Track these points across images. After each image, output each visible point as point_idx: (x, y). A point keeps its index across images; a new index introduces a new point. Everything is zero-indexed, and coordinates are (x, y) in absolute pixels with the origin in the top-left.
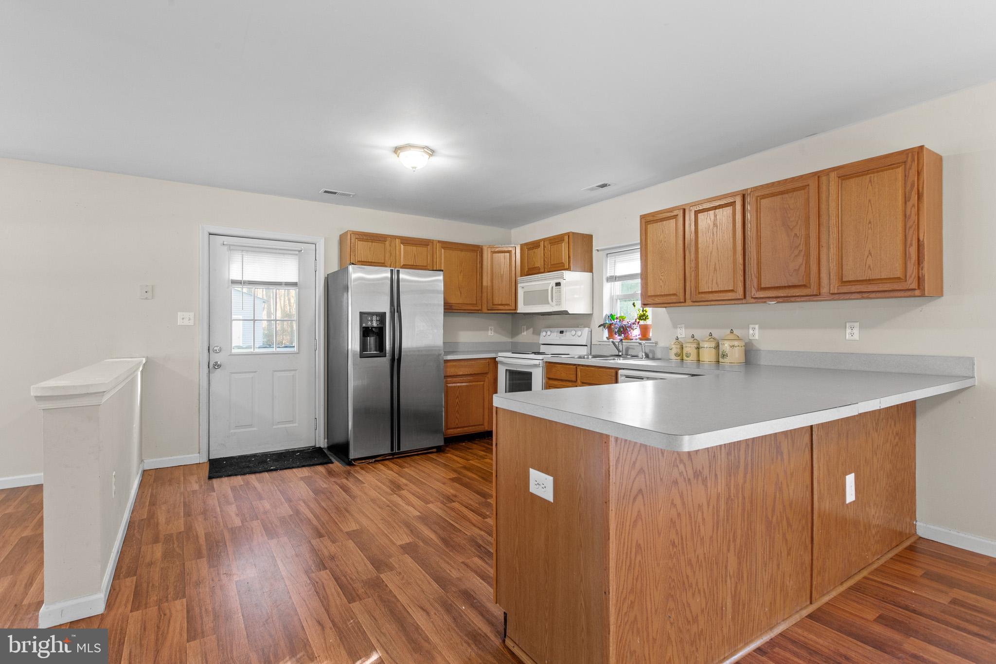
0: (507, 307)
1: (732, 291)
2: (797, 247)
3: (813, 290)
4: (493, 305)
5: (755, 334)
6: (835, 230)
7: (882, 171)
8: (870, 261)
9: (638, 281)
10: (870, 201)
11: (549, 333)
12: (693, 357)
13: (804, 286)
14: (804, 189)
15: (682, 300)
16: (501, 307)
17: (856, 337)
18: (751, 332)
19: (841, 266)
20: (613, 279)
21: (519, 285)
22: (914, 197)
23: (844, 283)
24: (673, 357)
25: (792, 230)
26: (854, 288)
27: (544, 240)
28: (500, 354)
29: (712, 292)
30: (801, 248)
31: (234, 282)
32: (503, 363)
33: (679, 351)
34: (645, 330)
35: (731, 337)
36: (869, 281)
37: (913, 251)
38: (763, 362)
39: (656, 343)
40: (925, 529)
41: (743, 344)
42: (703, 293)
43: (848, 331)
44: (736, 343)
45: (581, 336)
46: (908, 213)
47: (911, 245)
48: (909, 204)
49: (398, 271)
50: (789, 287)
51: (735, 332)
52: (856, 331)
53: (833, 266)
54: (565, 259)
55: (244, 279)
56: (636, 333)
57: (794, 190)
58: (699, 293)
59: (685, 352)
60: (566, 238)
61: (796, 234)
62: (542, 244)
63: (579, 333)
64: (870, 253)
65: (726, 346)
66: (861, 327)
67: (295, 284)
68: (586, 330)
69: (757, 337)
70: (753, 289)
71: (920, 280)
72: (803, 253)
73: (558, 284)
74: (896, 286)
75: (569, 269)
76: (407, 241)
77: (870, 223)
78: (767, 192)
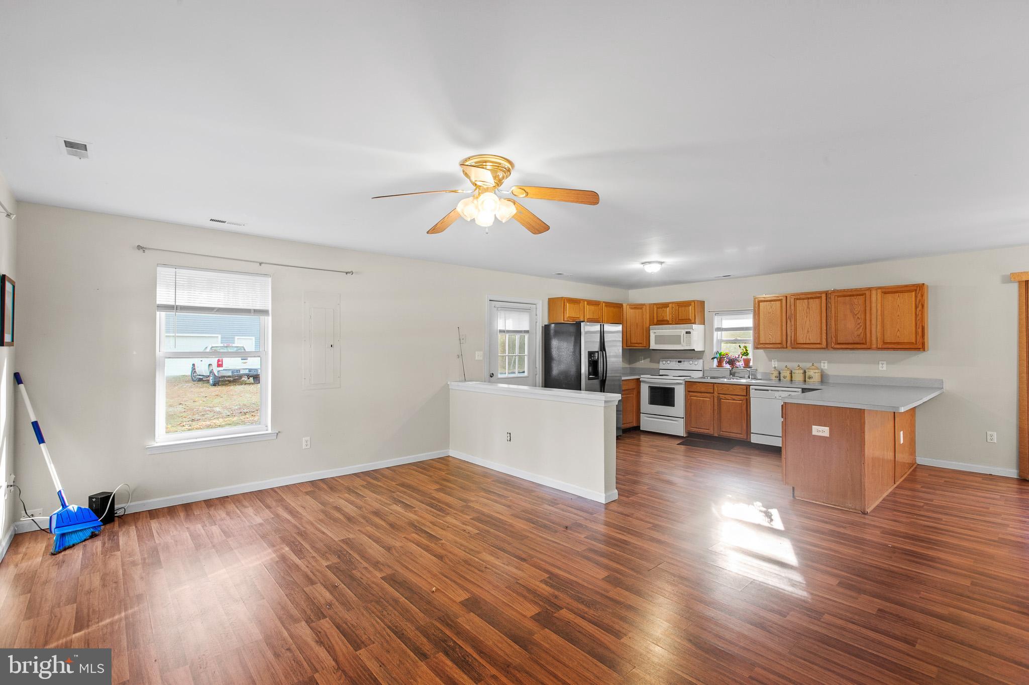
0: (640, 345)
1: (819, 344)
2: (859, 324)
3: (868, 345)
4: (631, 343)
5: (825, 366)
6: (880, 317)
7: (905, 292)
8: (898, 334)
9: (751, 332)
10: (898, 305)
11: (669, 362)
12: (788, 378)
13: (863, 344)
14: (862, 295)
15: (785, 347)
16: (636, 345)
17: (885, 368)
18: (822, 364)
19: (883, 335)
20: (719, 329)
21: (651, 331)
22: (920, 306)
23: (885, 343)
24: (774, 378)
25: (856, 315)
26: (890, 346)
27: (672, 303)
28: (642, 376)
29: (806, 344)
30: (861, 324)
31: (501, 331)
32: (644, 382)
33: (778, 375)
34: (747, 362)
35: (813, 367)
36: (898, 343)
37: (920, 330)
38: (830, 381)
39: (756, 370)
40: (921, 460)
41: (820, 371)
42: (799, 344)
43: (880, 365)
44: (817, 371)
45: (698, 364)
46: (917, 313)
47: (919, 328)
48: (918, 310)
49: (603, 325)
50: (854, 343)
51: (815, 364)
52: (885, 366)
53: (879, 335)
54: (691, 317)
55: (507, 329)
56: (741, 364)
57: (857, 295)
58: (797, 344)
59: (782, 375)
60: (693, 304)
61: (858, 318)
62: (670, 305)
63: (696, 363)
64: (898, 330)
65: (810, 373)
66: (887, 364)
67: (527, 332)
68: (701, 361)
69: (826, 367)
70: (832, 343)
71: (923, 344)
72: (862, 328)
73: (687, 333)
74: (911, 347)
75: (695, 323)
76: (590, 303)
77: (898, 316)
78: (840, 294)
